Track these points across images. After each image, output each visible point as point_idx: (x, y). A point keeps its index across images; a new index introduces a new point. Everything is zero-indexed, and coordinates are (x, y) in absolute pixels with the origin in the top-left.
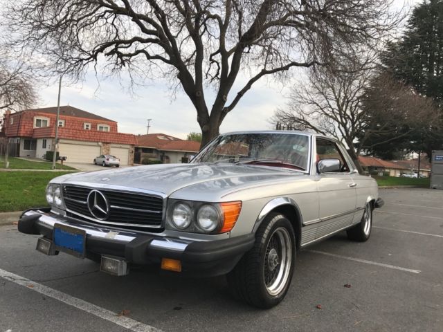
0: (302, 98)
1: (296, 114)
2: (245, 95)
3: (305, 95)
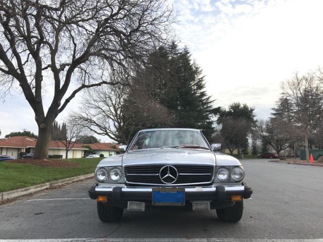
0: (90, 103)
1: (84, 115)
2: (71, 101)
3: (93, 102)
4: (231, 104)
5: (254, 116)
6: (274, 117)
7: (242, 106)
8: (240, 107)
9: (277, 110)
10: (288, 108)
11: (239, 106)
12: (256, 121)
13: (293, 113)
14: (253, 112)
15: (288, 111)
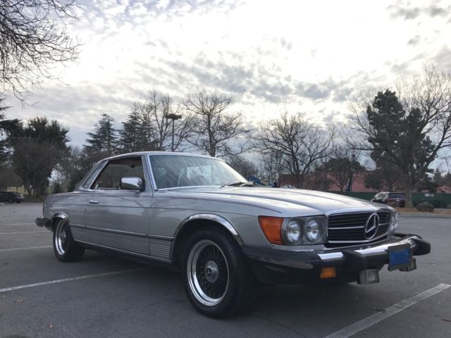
4: (32, 118)
5: (68, 141)
6: (90, 145)
7: (50, 123)
8: (46, 125)
9: (95, 136)
10: (109, 136)
11: (44, 122)
12: (70, 148)
13: (114, 142)
14: (67, 134)
15: (109, 140)
